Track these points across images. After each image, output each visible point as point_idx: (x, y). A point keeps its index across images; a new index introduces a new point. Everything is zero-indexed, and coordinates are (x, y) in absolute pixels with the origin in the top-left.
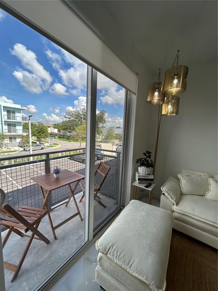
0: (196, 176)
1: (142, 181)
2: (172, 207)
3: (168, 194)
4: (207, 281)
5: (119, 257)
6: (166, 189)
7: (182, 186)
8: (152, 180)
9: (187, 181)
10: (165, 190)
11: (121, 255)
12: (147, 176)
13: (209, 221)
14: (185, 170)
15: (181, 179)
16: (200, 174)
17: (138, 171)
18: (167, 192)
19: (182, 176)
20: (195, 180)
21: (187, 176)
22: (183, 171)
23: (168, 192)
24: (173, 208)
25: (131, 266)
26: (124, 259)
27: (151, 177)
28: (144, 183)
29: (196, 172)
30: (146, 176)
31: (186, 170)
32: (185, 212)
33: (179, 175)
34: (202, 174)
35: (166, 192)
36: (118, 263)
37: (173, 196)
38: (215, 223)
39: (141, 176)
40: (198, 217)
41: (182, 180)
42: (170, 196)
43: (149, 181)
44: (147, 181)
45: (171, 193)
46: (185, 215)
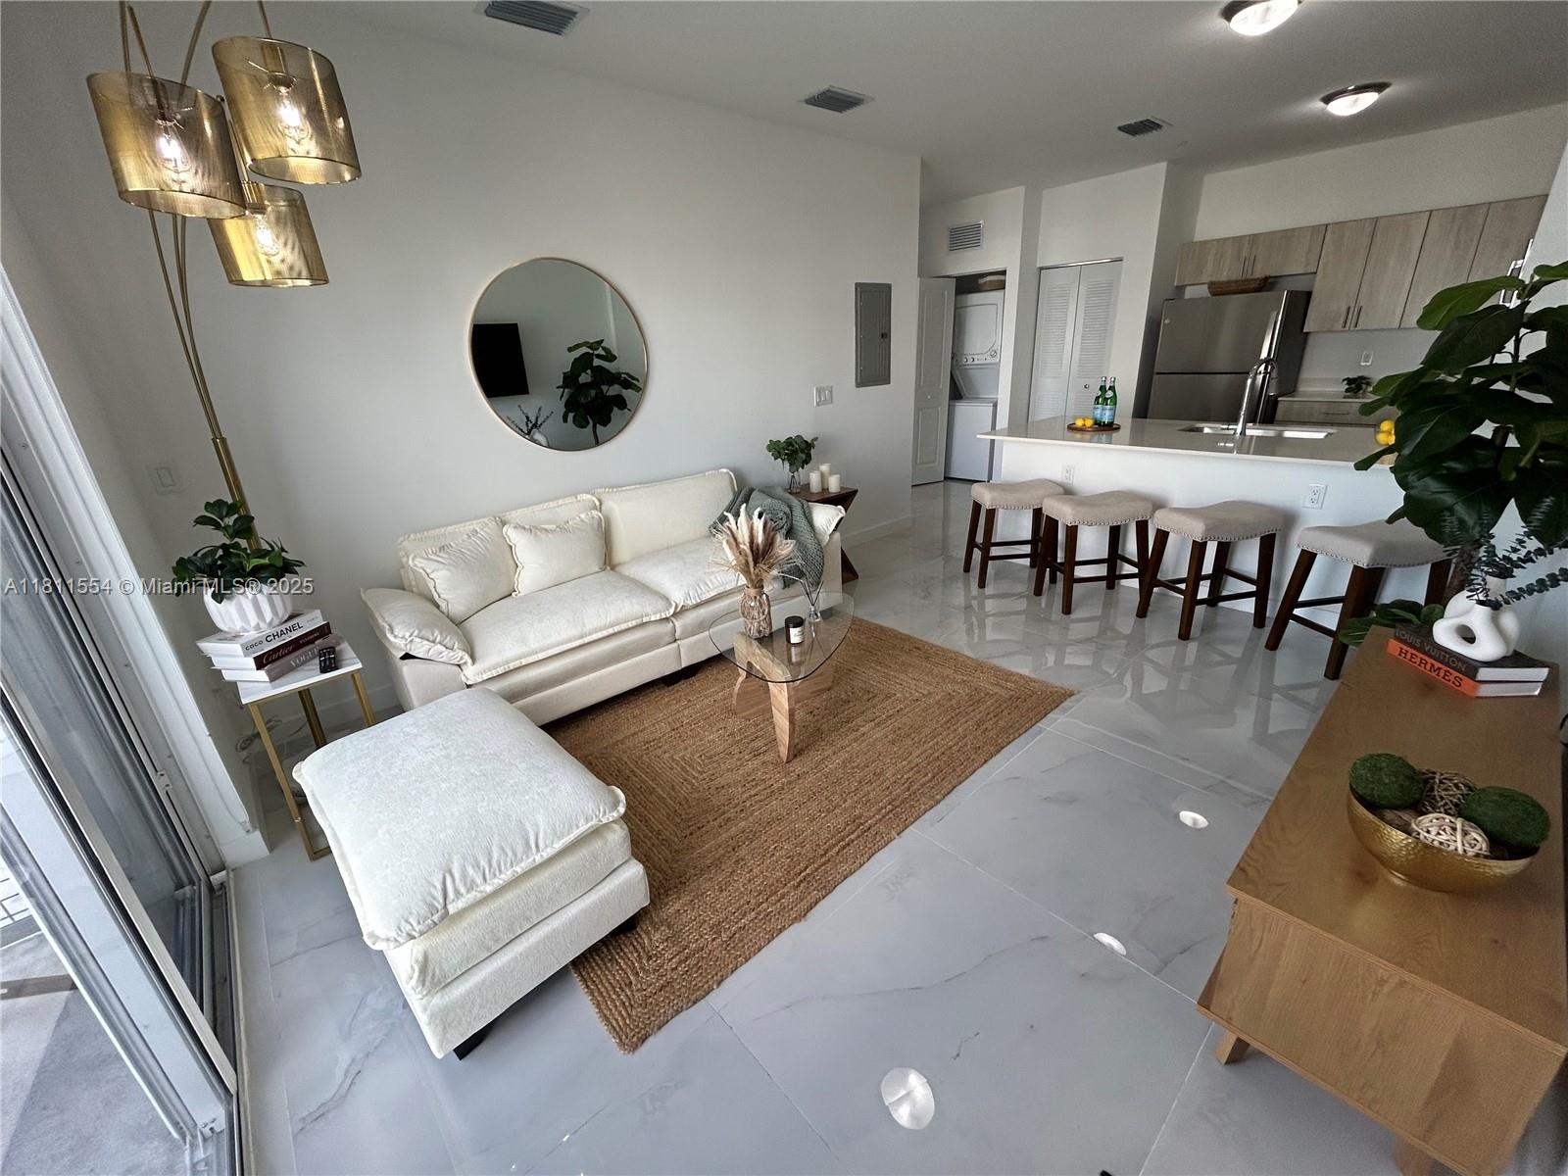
0: (463, 541)
1: (283, 661)
2: (463, 679)
3: (428, 640)
4: (632, 766)
5: (490, 866)
6: (411, 631)
7: (442, 596)
8: (323, 631)
9: (451, 568)
10: (407, 635)
11: (495, 856)
12: (290, 624)
13: (570, 640)
14: (409, 537)
15: (428, 571)
16: (468, 527)
17: (219, 630)
18: (421, 638)
19: (424, 558)
20: (471, 551)
21: (440, 549)
22: (404, 543)
23: (426, 636)
24: (467, 679)
25: (537, 846)
26: (510, 854)
27: (311, 621)
28: (298, 666)
29: (449, 528)
30: (283, 627)
31: (412, 536)
32: (507, 663)
33: (413, 559)
34: (475, 525)
35: (418, 640)
36: (501, 882)
37: (448, 638)
38: (582, 637)
39: (261, 642)
40: (544, 650)
41: (433, 571)
42: (440, 643)
43: (312, 642)
44: (304, 649)
45: (436, 633)
46: (511, 671)
